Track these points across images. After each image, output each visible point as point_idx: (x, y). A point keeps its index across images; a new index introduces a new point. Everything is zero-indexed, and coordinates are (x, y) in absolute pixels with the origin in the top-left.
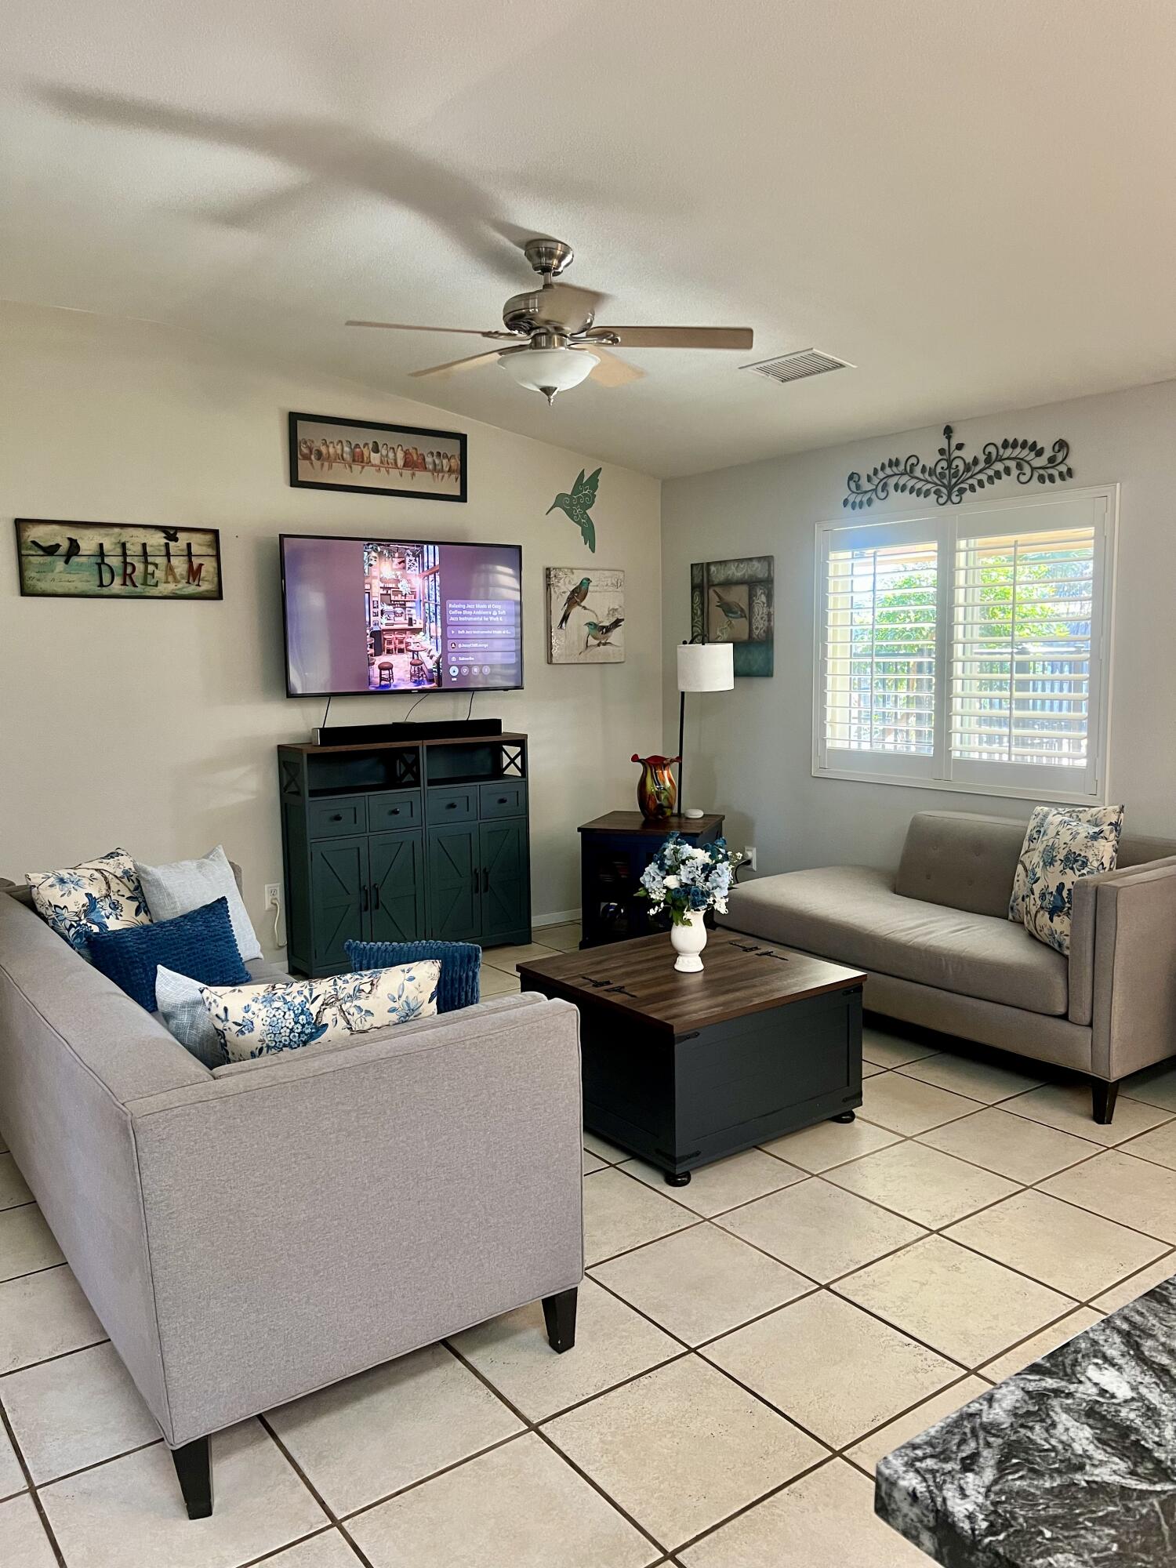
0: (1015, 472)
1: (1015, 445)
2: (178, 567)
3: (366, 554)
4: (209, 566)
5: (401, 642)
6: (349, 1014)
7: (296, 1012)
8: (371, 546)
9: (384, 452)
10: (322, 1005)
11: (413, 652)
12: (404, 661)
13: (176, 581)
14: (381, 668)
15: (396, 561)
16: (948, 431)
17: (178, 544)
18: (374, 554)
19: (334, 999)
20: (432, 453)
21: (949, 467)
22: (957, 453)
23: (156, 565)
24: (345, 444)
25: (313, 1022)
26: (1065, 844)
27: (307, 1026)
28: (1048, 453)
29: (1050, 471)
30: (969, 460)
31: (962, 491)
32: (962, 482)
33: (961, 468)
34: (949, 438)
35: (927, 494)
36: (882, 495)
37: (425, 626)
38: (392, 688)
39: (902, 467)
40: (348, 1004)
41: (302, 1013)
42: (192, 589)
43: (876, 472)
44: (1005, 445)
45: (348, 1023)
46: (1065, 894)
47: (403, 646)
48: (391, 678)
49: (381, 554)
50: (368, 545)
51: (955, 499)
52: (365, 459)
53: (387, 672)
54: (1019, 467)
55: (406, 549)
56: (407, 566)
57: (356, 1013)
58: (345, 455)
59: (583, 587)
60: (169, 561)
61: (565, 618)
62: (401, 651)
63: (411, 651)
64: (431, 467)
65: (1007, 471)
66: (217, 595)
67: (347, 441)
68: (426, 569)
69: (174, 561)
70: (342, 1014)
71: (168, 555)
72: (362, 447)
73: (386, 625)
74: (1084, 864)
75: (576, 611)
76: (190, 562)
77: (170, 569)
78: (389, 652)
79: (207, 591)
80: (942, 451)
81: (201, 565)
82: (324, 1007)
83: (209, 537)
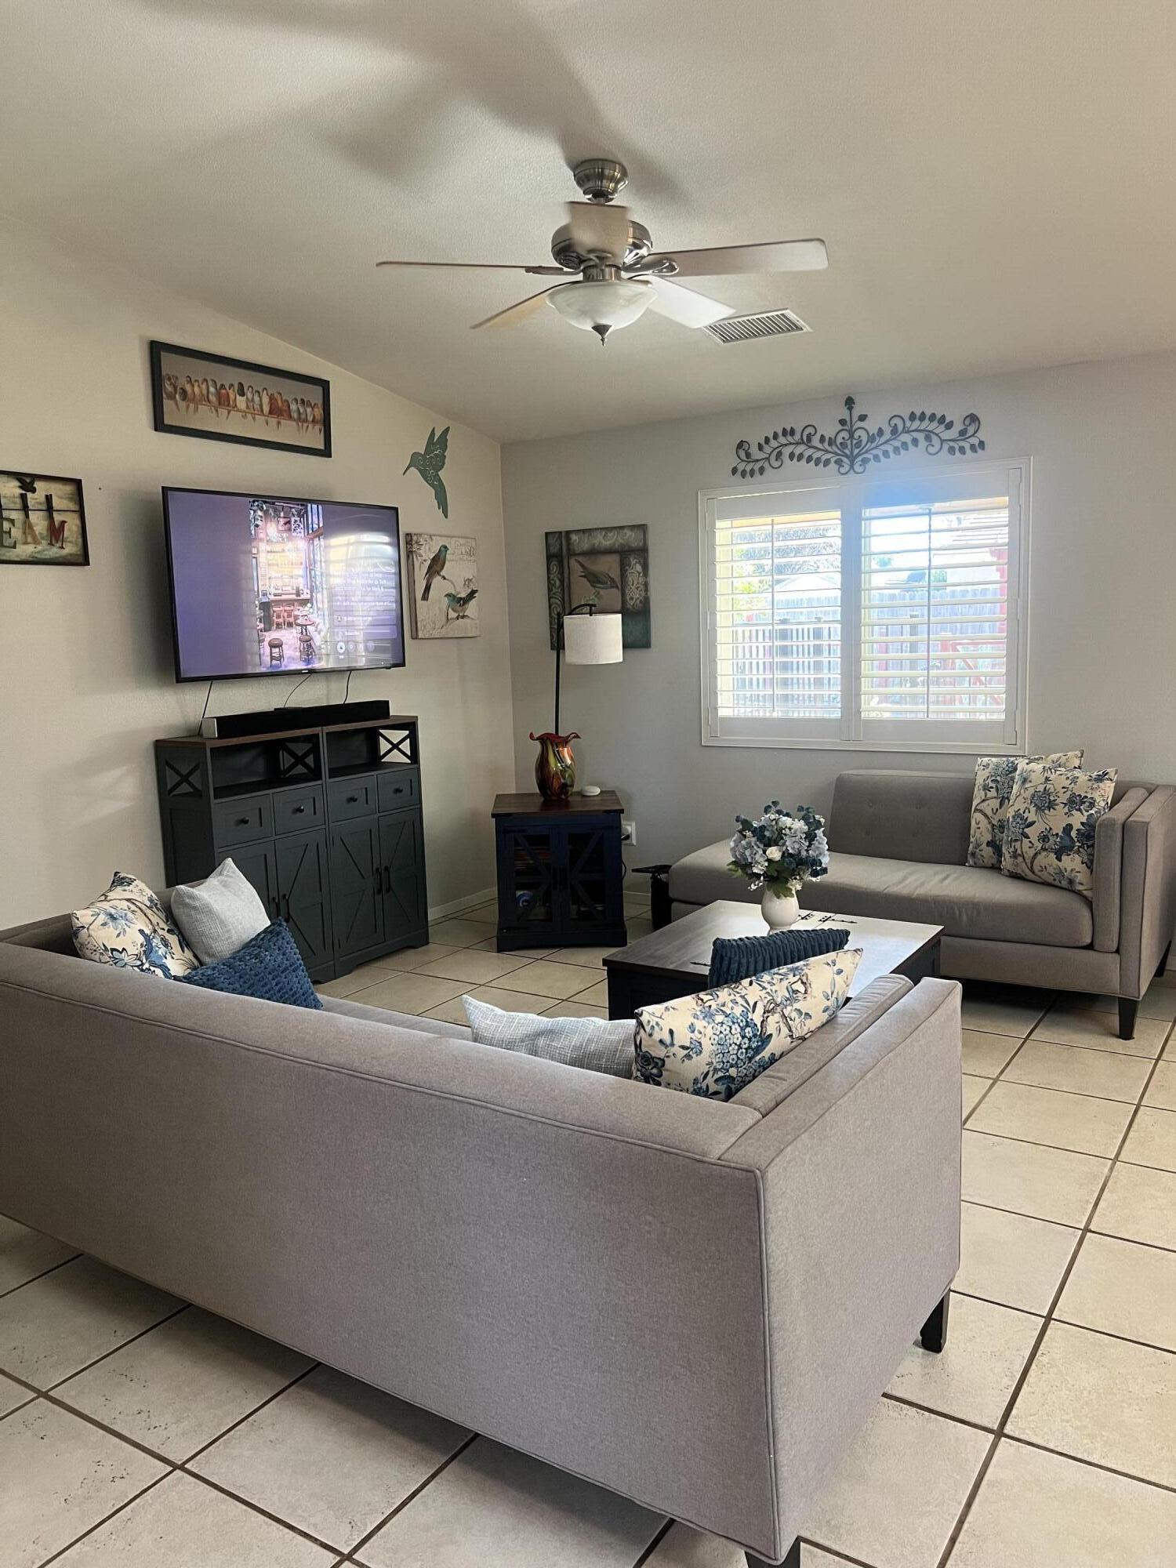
0: (922, 443)
1: (922, 417)
2: (37, 524)
3: (252, 512)
4: (72, 524)
5: (289, 616)
6: (791, 1020)
7: (741, 1025)
8: (256, 504)
9: (250, 395)
10: (764, 1013)
11: (302, 626)
12: (294, 637)
13: (36, 542)
14: (272, 646)
15: (282, 521)
16: (850, 402)
17: (35, 495)
18: (260, 513)
19: (773, 1005)
20: (296, 400)
21: (851, 436)
22: (860, 424)
23: (12, 521)
24: (210, 383)
25: (759, 1033)
26: (1063, 788)
27: (753, 1039)
28: (958, 427)
29: (962, 443)
30: (873, 430)
31: (865, 461)
32: (866, 452)
33: (864, 439)
34: (850, 409)
35: (827, 463)
36: (776, 464)
37: (312, 596)
38: (283, 668)
39: (797, 437)
40: (789, 1008)
41: (747, 1025)
42: (54, 552)
43: (767, 440)
44: (912, 417)
45: (790, 1030)
46: (1074, 834)
47: (292, 620)
48: (280, 658)
49: (266, 512)
50: (254, 502)
51: (857, 467)
52: (231, 402)
53: (277, 650)
54: (928, 438)
55: (291, 508)
56: (293, 527)
57: (797, 1016)
58: (210, 396)
59: (442, 557)
60: (27, 516)
61: (428, 588)
62: (290, 625)
63: (299, 625)
64: (295, 415)
65: (915, 442)
66: (82, 559)
67: (213, 380)
68: (310, 532)
69: (34, 517)
70: (785, 1020)
71: (25, 508)
72: (227, 388)
73: (275, 595)
74: (1092, 805)
75: (437, 581)
76: (51, 518)
77: (28, 526)
78: (279, 626)
79: (71, 555)
80: (842, 422)
81: (63, 523)
82: (766, 1015)
83: (69, 489)
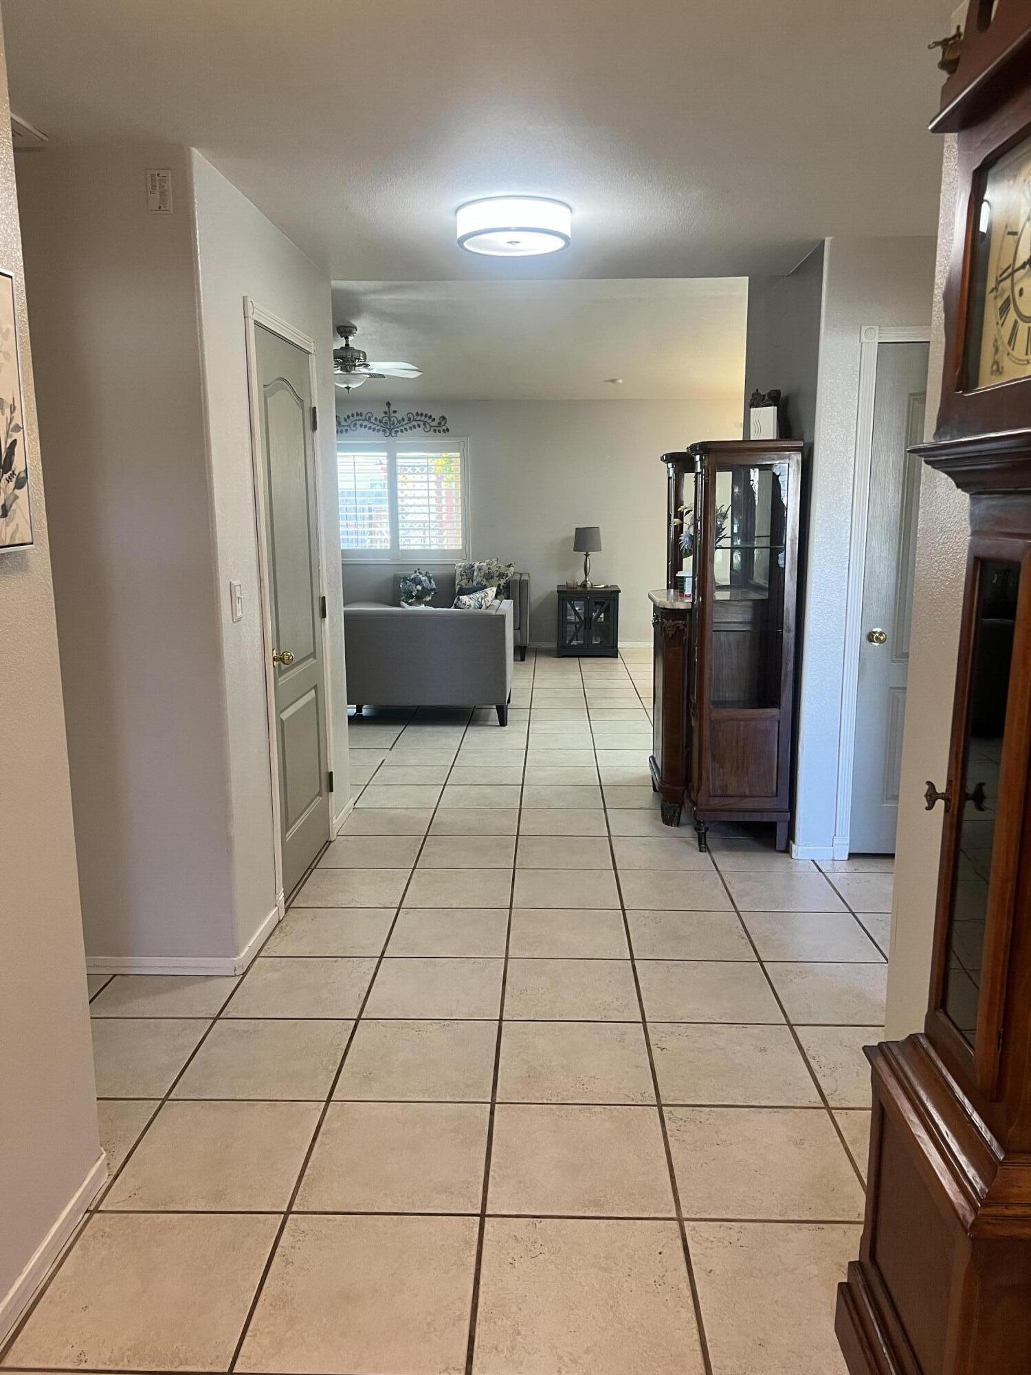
0: (422, 426)
1: (422, 415)
16: (388, 404)
21: (390, 420)
22: (394, 415)
28: (437, 421)
29: (439, 428)
30: (400, 418)
31: (397, 432)
32: (397, 427)
33: (396, 422)
34: (389, 407)
35: (378, 430)
36: (353, 428)
39: (363, 417)
43: (348, 417)
44: (417, 414)
46: (501, 587)
51: (393, 434)
54: (424, 424)
65: (419, 426)
74: (507, 576)
80: (385, 413)
